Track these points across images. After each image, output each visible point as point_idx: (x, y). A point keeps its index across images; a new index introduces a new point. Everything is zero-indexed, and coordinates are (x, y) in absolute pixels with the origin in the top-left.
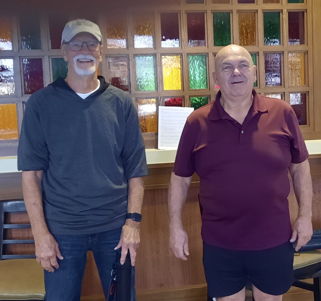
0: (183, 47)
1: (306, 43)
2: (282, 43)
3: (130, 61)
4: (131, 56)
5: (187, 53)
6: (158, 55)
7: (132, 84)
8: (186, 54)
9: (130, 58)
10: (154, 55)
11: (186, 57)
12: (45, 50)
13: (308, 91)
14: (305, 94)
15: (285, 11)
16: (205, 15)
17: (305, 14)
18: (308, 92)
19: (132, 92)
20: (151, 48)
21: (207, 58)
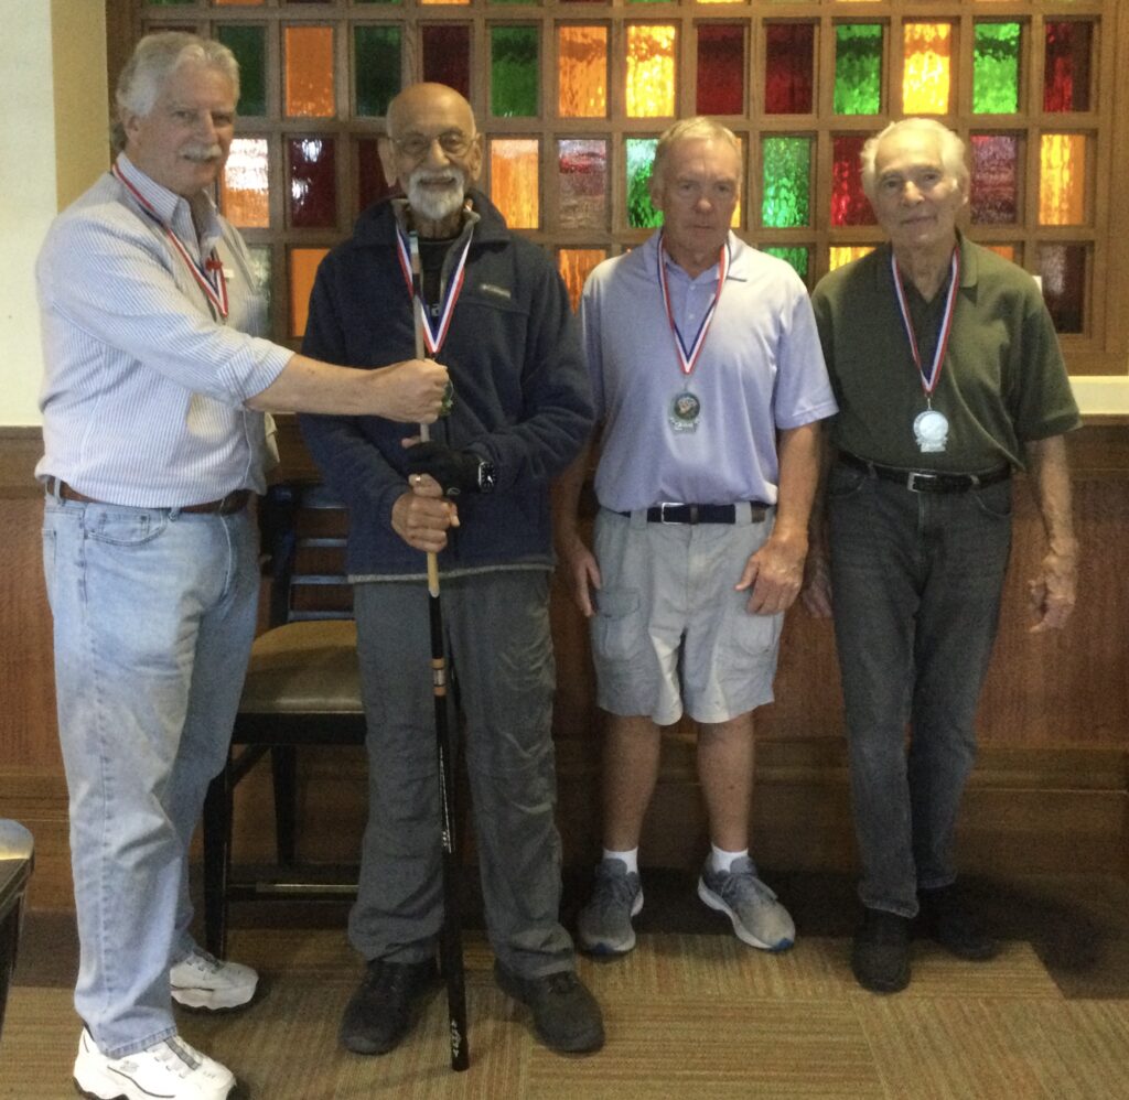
0: (752, 117)
1: (1093, 107)
2: (1023, 105)
3: (615, 150)
4: (617, 137)
5: (761, 132)
7: (615, 210)
8: (757, 133)
9: (615, 142)
11: (757, 141)
13: (1091, 239)
14: (1083, 249)
15: (1038, 20)
16: (816, 29)
17: (1096, 27)
18: (1092, 243)
19: (614, 231)
20: (668, 118)
21: (814, 145)
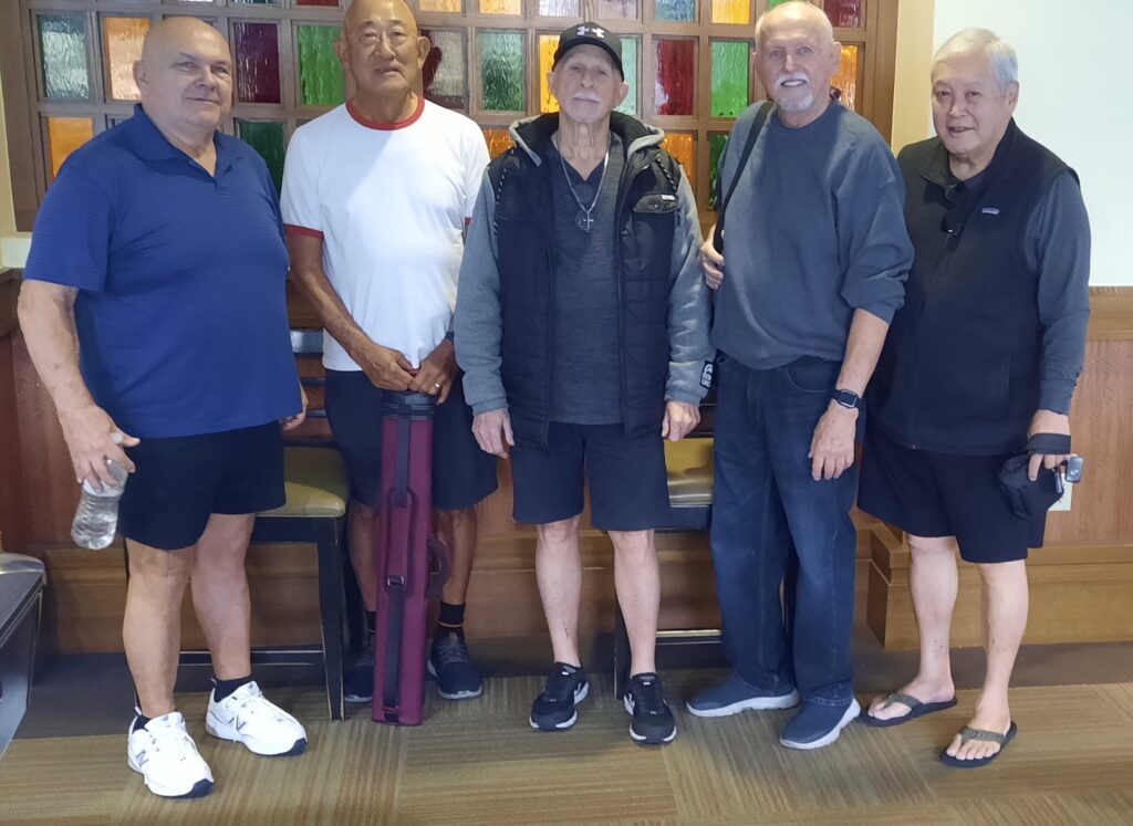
3: (470, 43)
4: (471, 32)
6: (531, 33)
7: (471, 95)
9: (470, 37)
10: (523, 32)
12: (283, 5)
20: (517, 16)
